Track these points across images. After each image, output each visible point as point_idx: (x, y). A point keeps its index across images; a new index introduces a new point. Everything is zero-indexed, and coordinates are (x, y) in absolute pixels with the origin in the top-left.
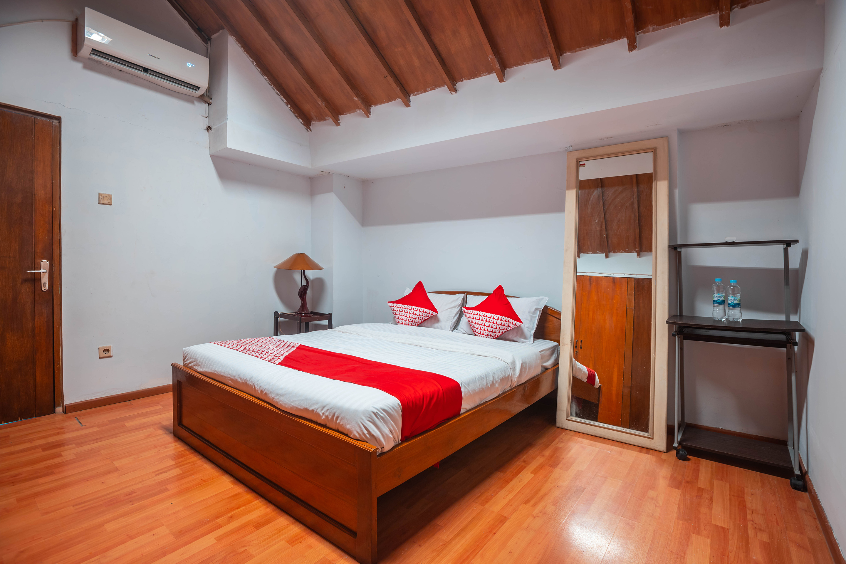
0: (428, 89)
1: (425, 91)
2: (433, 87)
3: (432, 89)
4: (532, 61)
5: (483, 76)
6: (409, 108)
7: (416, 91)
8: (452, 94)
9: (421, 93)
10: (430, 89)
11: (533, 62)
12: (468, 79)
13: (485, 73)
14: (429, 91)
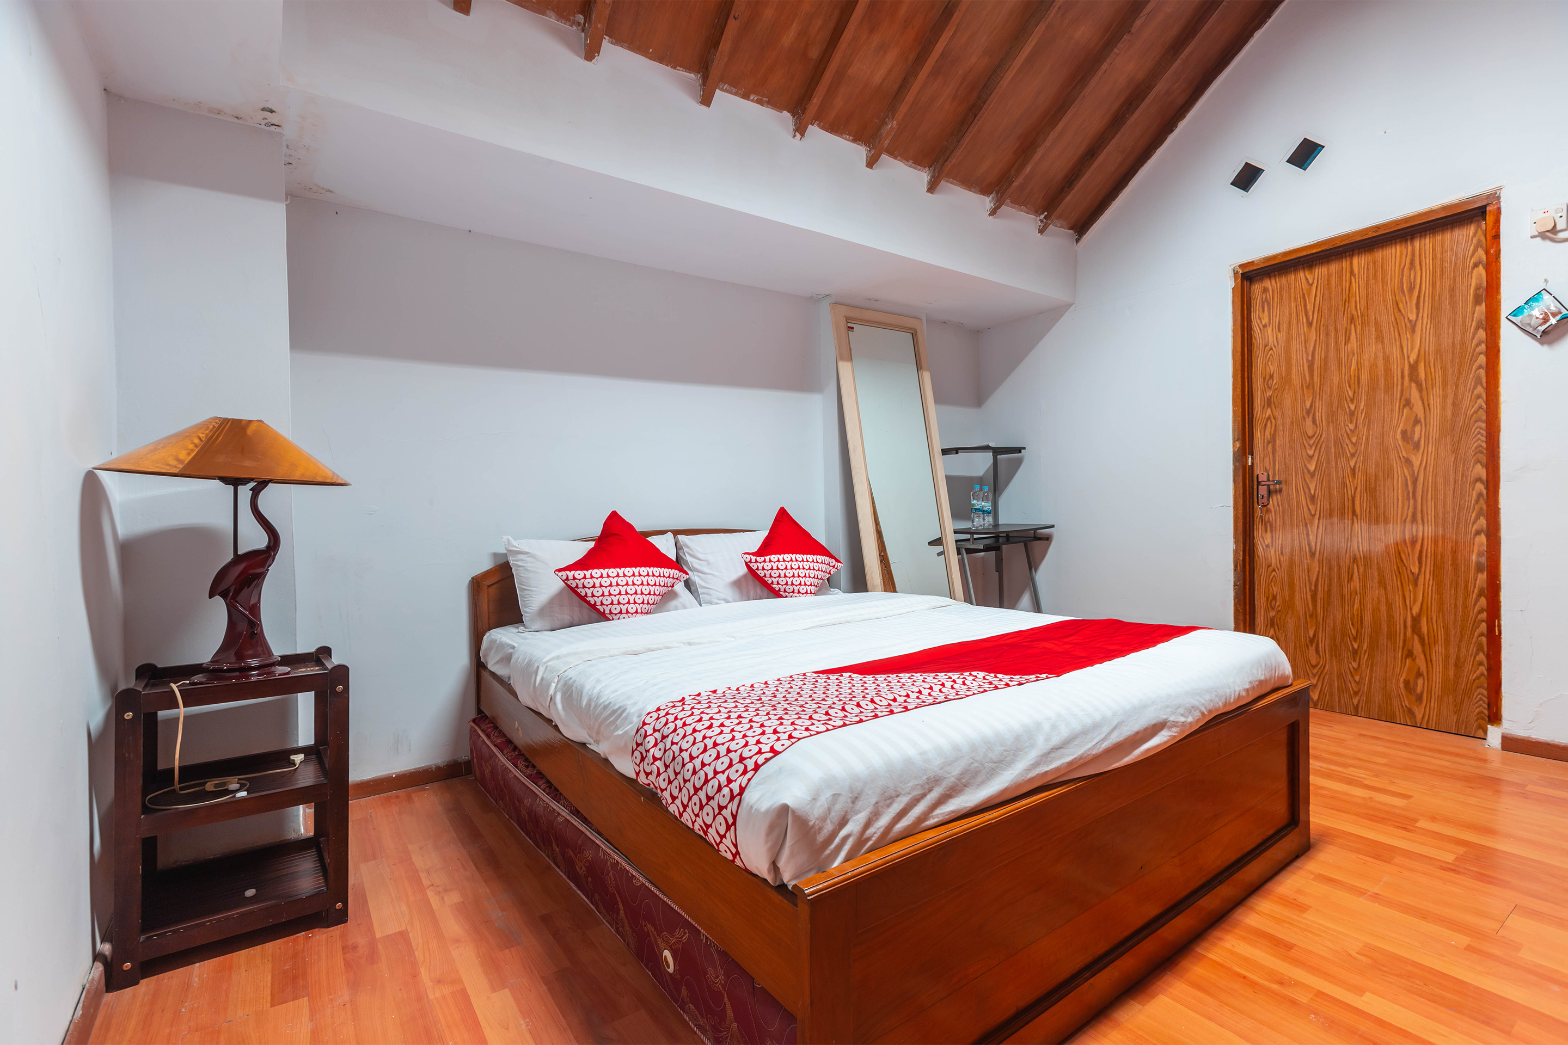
0: (754, 96)
1: (746, 96)
2: (765, 99)
3: (759, 102)
4: (908, 161)
5: (843, 138)
6: (704, 108)
7: (730, 85)
8: (794, 136)
9: (736, 94)
10: (755, 99)
11: (907, 163)
12: (823, 128)
13: (850, 136)
14: (753, 101)
